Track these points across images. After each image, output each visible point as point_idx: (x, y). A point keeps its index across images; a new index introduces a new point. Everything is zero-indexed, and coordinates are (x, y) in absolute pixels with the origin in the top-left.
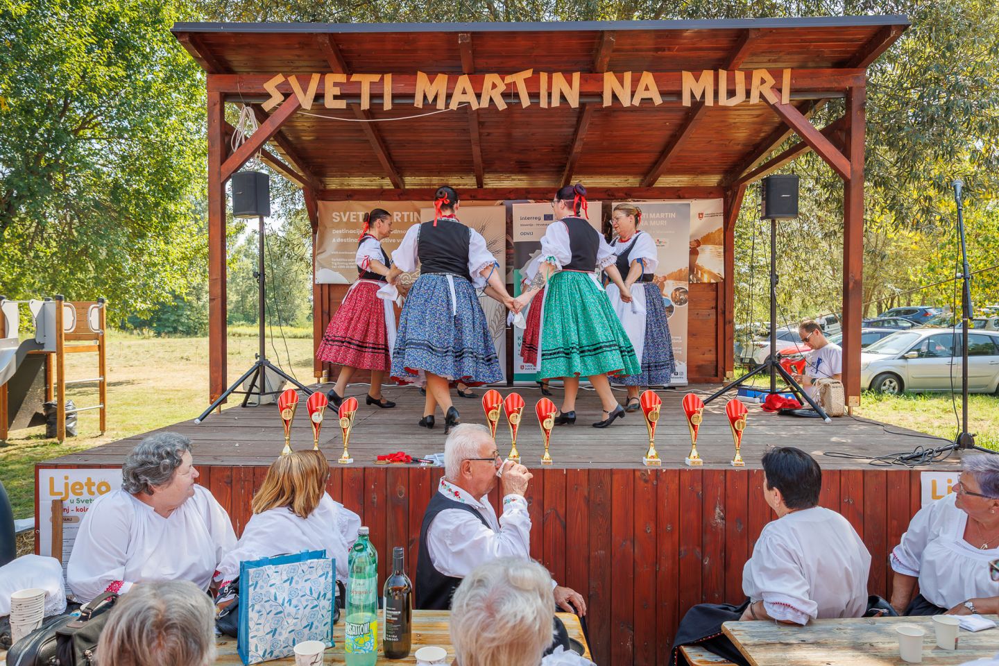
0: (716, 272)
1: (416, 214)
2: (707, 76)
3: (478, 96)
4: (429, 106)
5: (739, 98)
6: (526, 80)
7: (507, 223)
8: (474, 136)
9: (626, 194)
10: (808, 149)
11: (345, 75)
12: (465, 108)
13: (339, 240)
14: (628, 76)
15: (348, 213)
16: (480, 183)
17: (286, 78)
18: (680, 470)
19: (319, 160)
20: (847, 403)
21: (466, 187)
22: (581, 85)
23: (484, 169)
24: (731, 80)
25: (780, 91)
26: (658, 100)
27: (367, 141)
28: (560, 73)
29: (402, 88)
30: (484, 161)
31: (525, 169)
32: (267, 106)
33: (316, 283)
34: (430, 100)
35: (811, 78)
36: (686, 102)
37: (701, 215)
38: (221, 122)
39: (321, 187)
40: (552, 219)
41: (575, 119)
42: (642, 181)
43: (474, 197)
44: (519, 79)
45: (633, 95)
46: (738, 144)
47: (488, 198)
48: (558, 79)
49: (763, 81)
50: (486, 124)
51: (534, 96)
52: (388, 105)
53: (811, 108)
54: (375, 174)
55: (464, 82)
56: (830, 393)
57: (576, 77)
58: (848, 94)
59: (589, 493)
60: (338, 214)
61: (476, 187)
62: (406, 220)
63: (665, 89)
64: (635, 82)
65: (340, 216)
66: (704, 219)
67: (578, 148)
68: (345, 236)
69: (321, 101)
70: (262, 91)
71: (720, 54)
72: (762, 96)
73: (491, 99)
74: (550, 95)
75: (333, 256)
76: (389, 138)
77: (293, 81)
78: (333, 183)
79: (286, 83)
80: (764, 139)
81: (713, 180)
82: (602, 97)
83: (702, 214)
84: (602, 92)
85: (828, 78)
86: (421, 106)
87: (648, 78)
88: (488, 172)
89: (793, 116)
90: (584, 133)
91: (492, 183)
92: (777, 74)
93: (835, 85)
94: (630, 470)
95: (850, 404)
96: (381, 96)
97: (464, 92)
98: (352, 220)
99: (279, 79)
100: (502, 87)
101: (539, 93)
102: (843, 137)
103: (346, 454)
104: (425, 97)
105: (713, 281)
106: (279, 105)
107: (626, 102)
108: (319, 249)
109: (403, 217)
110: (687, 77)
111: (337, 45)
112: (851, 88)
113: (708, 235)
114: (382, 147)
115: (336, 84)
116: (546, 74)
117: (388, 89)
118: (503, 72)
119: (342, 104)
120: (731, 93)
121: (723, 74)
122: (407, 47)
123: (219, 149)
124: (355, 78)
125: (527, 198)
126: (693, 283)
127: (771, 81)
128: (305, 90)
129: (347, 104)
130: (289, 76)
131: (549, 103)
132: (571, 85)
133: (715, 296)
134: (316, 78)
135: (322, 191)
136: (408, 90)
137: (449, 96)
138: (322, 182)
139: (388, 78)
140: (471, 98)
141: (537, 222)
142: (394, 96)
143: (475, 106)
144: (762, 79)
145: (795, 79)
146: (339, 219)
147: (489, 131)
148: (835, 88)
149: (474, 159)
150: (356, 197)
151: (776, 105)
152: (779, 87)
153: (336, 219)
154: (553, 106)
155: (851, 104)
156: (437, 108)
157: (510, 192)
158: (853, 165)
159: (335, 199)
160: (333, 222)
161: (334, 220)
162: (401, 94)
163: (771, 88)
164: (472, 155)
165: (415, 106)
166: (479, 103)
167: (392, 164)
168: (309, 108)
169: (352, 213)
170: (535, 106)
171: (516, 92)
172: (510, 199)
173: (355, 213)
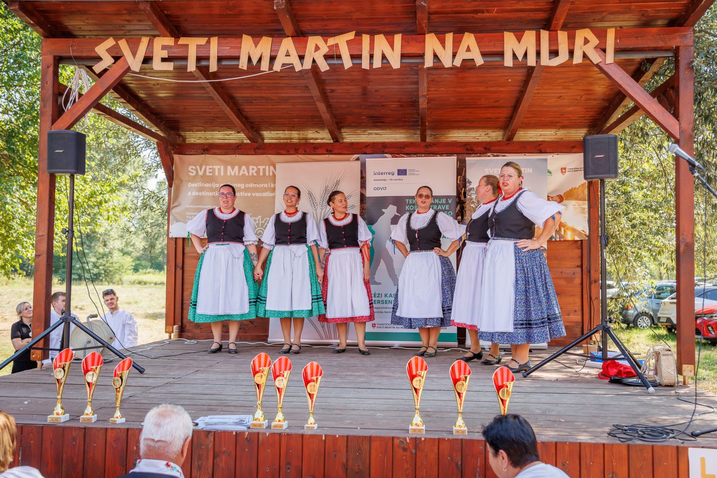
0: (580, 229)
1: (272, 168)
2: (529, 36)
3: (301, 58)
4: (254, 67)
5: (563, 57)
6: (348, 42)
7: (361, 177)
8: (315, 92)
9: (485, 148)
11: (173, 38)
12: (289, 69)
13: (195, 193)
14: (449, 37)
15: (204, 167)
16: (336, 139)
17: (117, 42)
18: (439, 439)
19: (172, 115)
20: (680, 371)
21: (323, 141)
22: (402, 46)
23: (337, 123)
24: (553, 40)
25: (604, 51)
26: (479, 61)
27: (211, 98)
28: (382, 35)
29: (227, 51)
30: (334, 116)
31: (379, 124)
32: (98, 68)
33: (170, 236)
34: (255, 62)
35: (636, 37)
36: (509, 62)
37: (563, 170)
38: (54, 84)
39: (179, 141)
40: (406, 174)
42: (504, 135)
43: (330, 151)
44: (342, 42)
45: (454, 55)
47: (345, 152)
48: (381, 41)
49: (586, 41)
50: (326, 81)
51: (356, 57)
52: (213, 67)
54: (230, 129)
55: (288, 44)
56: (663, 361)
57: (398, 38)
58: (676, 51)
59: (347, 459)
60: (194, 167)
61: (331, 141)
62: (261, 174)
63: (487, 50)
64: (457, 44)
65: (196, 170)
66: (567, 174)
67: (423, 104)
68: (201, 189)
69: (149, 64)
70: (93, 55)
71: (542, 15)
72: (585, 56)
73: (314, 61)
74: (372, 57)
75: (188, 209)
77: (123, 44)
78: (194, 137)
79: (117, 46)
81: (579, 134)
82: (424, 59)
83: (565, 169)
84: (424, 54)
85: (653, 38)
86: (245, 68)
87: (469, 39)
88: (343, 127)
90: (424, 91)
91: (349, 137)
92: (601, 35)
93: (661, 44)
94: (388, 438)
95: (684, 373)
96: (207, 58)
97: (288, 55)
98: (208, 174)
99: (110, 42)
100: (324, 50)
101: (361, 55)
103: (118, 413)
104: (250, 59)
105: (577, 238)
106: (110, 67)
107: (447, 63)
108: (173, 203)
109: (258, 171)
110: (509, 39)
111: (162, 11)
112: (678, 48)
113: (571, 190)
114: (228, 105)
115: (164, 48)
116: (368, 36)
117: (214, 52)
118: (326, 34)
120: (554, 53)
121: (545, 34)
122: (230, 13)
123: (51, 109)
124: (183, 41)
125: (383, 153)
126: (556, 241)
127: (594, 41)
128: (134, 54)
129: (175, 66)
130: (121, 39)
131: (371, 64)
132: (392, 46)
133: (580, 255)
134: (145, 41)
135: (179, 145)
136: (233, 53)
137: (273, 59)
138: (180, 136)
139: (214, 41)
140: (294, 60)
141: (391, 176)
142: (220, 59)
143: (298, 68)
144: (585, 38)
145: (620, 38)
146: (195, 172)
147: (331, 88)
148: (661, 47)
149: (322, 115)
150: (213, 151)
151: (600, 64)
152: (603, 47)
153: (192, 173)
154: (375, 66)
155: (679, 63)
156: (261, 69)
157: (367, 146)
158: (682, 125)
159: (192, 153)
160: (189, 176)
161: (190, 174)
162: (226, 56)
163: (595, 48)
164: (318, 111)
165: (240, 67)
166: (302, 64)
167: (244, 119)
168: (138, 70)
169: (208, 167)
170: (357, 67)
171: (338, 54)
172: (366, 154)
173: (211, 167)
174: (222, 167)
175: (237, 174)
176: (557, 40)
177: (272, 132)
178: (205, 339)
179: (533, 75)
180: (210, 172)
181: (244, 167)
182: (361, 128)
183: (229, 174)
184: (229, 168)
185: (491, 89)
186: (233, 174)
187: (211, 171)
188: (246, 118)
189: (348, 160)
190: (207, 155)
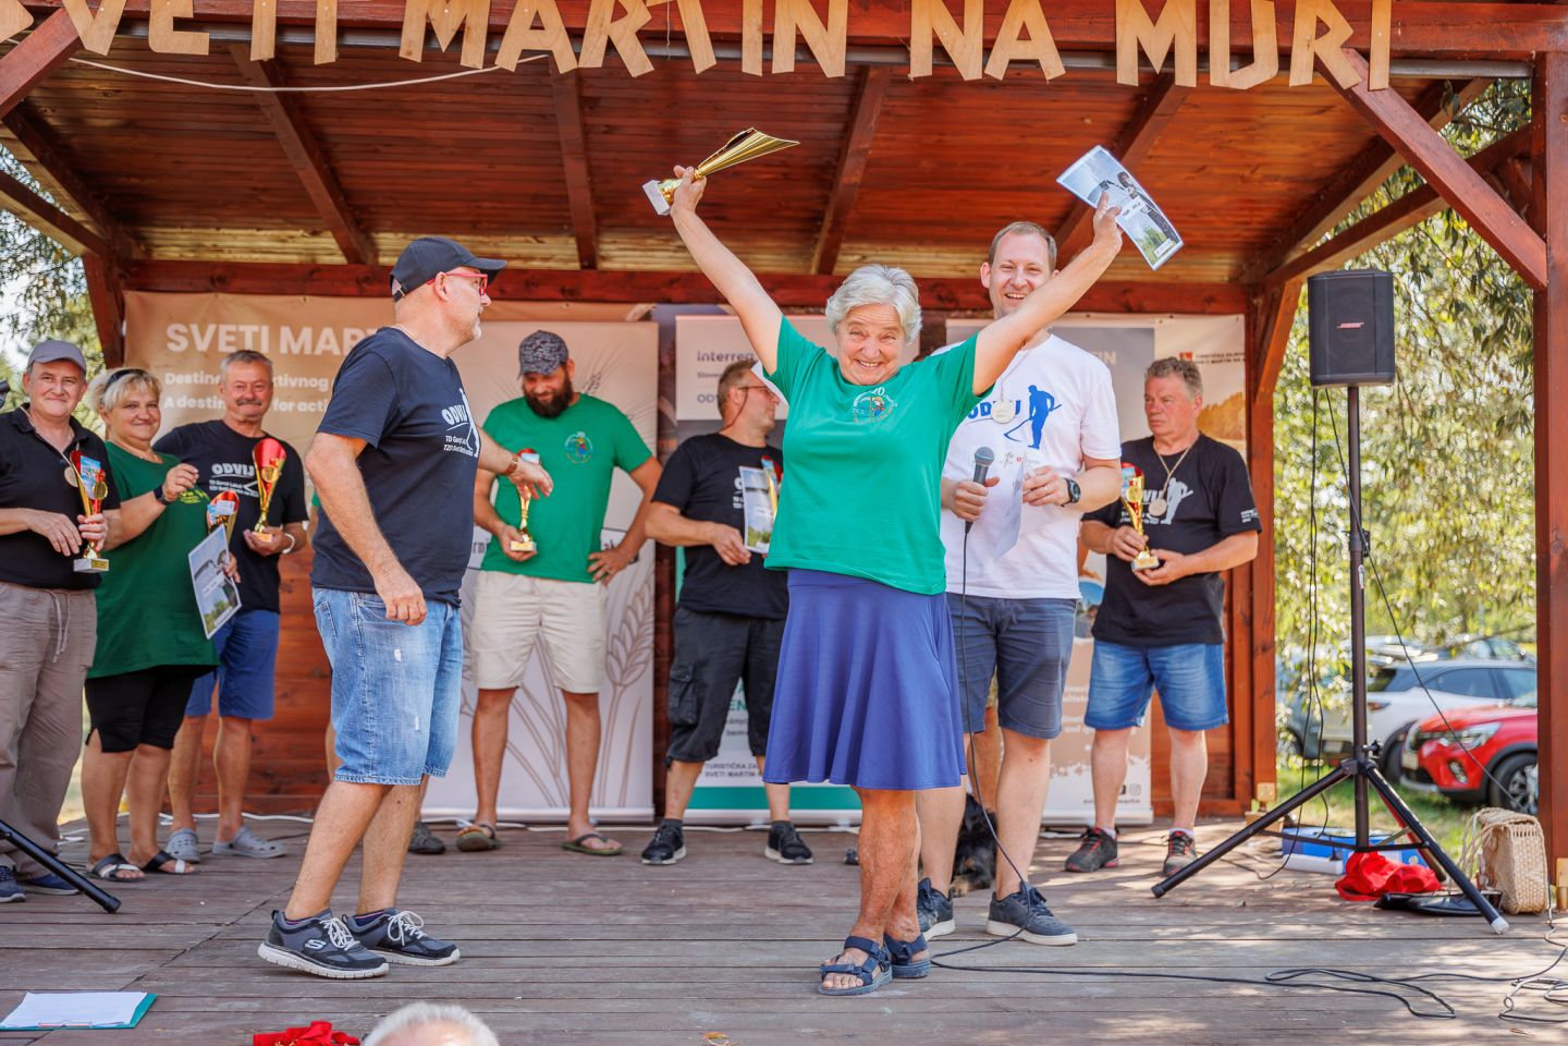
3: (576, 35)
4: (439, 58)
5: (1263, 70)
7: (661, 367)
8: (570, 131)
10: (1441, 201)
12: (539, 65)
13: (184, 402)
14: (975, 2)
15: (211, 328)
16: (589, 257)
19: (134, 181)
20: (1552, 877)
21: (551, 265)
22: (852, 18)
23: (598, 218)
24: (1241, 22)
25: (1366, 55)
26: (1054, 67)
27: (270, 136)
29: (364, 7)
30: (597, 199)
34: (444, 40)
35: (1443, 25)
36: (1127, 73)
37: (1184, 359)
39: (137, 254)
41: (845, 100)
43: (571, 292)
45: (988, 48)
46: (1276, 178)
47: (612, 296)
49: (1322, 29)
50: (602, 103)
51: (726, 40)
52: (326, 50)
53: (1448, 100)
54: (292, 223)
56: (1508, 850)
58: (1537, 68)
60: (182, 328)
61: (576, 266)
63: (1072, 38)
64: (993, 18)
65: (189, 336)
67: (851, 173)
68: (203, 391)
69: (139, 32)
72: (1319, 66)
73: (610, 46)
74: (768, 41)
76: (333, 129)
78: (174, 244)
80: (1342, 167)
81: (1217, 267)
82: (908, 53)
83: (1189, 355)
84: (908, 40)
85: (1485, 26)
86: (417, 57)
87: (1026, 9)
88: (612, 228)
89: (1399, 118)
90: (865, 138)
91: (621, 255)
92: (1358, 14)
93: (1502, 45)
95: (1561, 881)
96: (309, 26)
97: (537, 26)
98: (222, 347)
100: (640, 16)
101: (740, 35)
102: (1527, 177)
104: (430, 33)
106: (20, 37)
107: (970, 69)
110: (1130, 11)
112: (1542, 56)
114: (311, 154)
117: (327, 9)
119: (196, 44)
120: (1243, 55)
121: (1220, 5)
127: (1341, 29)
128: (93, 2)
129: (212, 42)
131: (767, 62)
132: (824, 18)
135: (139, 263)
136: (383, 13)
137: (495, 33)
138: (140, 239)
140: (554, 40)
142: (343, 28)
143: (566, 63)
144: (1319, 21)
145: (1403, 25)
146: (184, 343)
147: (611, 121)
148: (1504, 52)
149: (570, 192)
150: (238, 283)
151: (1356, 91)
152: (1363, 47)
153: (178, 343)
154: (775, 70)
155: (1544, 95)
156: (463, 63)
157: (671, 282)
158: (1554, 252)
159: (175, 288)
160: (170, 353)
161: (172, 346)
162: (362, 21)
163: (1342, 47)
164: (564, 181)
165: (402, 54)
166: (577, 55)
167: (341, 199)
168: (104, 50)
169: (223, 328)
170: (727, 70)
171: (677, 29)
172: (669, 301)
173: (232, 328)
174: (265, 330)
175: (308, 351)
176: (1249, 21)
177: (412, 236)
178: (209, 813)
179: (1157, 111)
180: (229, 344)
181: (328, 332)
182: (659, 233)
183: (284, 350)
184: (286, 332)
185: (1033, 141)
186: (296, 350)
187: (232, 338)
188: (347, 195)
189: (621, 320)
190: (222, 296)
